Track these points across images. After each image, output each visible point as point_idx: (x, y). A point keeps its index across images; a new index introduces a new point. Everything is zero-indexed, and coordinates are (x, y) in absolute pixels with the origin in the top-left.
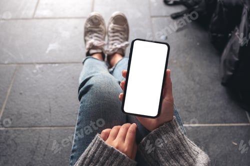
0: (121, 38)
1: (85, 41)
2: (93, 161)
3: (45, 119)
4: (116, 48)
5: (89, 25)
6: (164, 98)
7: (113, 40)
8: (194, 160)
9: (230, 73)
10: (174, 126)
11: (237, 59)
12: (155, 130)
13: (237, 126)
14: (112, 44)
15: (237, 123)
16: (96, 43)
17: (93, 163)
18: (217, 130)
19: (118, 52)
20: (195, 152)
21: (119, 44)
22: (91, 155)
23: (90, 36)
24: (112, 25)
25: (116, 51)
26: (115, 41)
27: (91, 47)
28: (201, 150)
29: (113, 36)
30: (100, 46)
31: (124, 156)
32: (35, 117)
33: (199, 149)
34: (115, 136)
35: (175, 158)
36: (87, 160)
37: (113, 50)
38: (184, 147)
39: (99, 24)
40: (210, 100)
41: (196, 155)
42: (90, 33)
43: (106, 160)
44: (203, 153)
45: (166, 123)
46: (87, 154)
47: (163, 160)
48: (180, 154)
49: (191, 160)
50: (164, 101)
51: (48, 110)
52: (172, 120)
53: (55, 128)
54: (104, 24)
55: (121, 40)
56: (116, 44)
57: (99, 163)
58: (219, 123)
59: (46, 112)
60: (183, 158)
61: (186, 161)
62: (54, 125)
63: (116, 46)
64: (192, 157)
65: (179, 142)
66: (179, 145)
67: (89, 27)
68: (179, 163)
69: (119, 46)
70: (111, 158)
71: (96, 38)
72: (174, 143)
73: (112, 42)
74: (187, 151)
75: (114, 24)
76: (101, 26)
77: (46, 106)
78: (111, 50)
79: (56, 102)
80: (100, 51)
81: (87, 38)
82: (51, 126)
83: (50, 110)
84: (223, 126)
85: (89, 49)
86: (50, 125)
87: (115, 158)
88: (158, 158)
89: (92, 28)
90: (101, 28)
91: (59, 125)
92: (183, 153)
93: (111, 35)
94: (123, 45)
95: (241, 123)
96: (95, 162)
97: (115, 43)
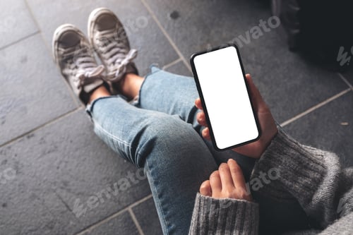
0: (121, 48)
1: (66, 77)
2: (210, 228)
3: (69, 223)
4: (123, 66)
5: (62, 50)
6: (257, 111)
7: (111, 56)
8: (323, 166)
9: (296, 31)
10: (283, 138)
11: (297, 9)
12: (264, 154)
13: (336, 99)
14: (114, 63)
15: (335, 94)
16: (90, 73)
17: (211, 229)
18: (315, 117)
19: (129, 71)
20: (319, 157)
21: (124, 58)
22: (204, 223)
23: (73, 66)
24: (98, 34)
25: (125, 70)
26: (115, 57)
27: (82, 83)
28: (323, 152)
29: (109, 50)
30: (99, 75)
31: (244, 202)
32: (51, 228)
33: (321, 151)
34: (220, 186)
35: (301, 174)
36: (201, 231)
37: (120, 72)
38: (306, 157)
39: (79, 42)
40: (286, 80)
41: (322, 159)
42: (69, 61)
43: (226, 219)
44: (328, 153)
45: (273, 139)
46: (198, 224)
47: (290, 183)
48: (306, 167)
49: (320, 168)
50: (260, 114)
51: (65, 209)
52: (277, 133)
53: (92, 228)
54: (85, 39)
55: (123, 51)
56: (118, 61)
57: (219, 226)
58: (312, 107)
59: (63, 212)
60: (310, 169)
61: (315, 172)
62: (88, 224)
63: (120, 63)
64: (319, 164)
65: (298, 153)
66: (299, 158)
67: (65, 53)
68: (309, 177)
69: (125, 62)
70: (231, 213)
71: (84, 65)
72: (292, 158)
73: (111, 60)
74: (310, 159)
75: (100, 30)
76: (82, 43)
77: (57, 204)
78: (118, 72)
79: (69, 190)
80: (100, 82)
81: (67, 71)
82: (85, 229)
83: (67, 206)
84: (320, 108)
85: (82, 86)
86: (82, 228)
87: (236, 209)
88: (283, 184)
89: (69, 52)
90: (84, 46)
91: (95, 221)
92: (308, 164)
93: (104, 49)
94: (129, 56)
95: (339, 92)
96: (212, 228)
97: (116, 60)
